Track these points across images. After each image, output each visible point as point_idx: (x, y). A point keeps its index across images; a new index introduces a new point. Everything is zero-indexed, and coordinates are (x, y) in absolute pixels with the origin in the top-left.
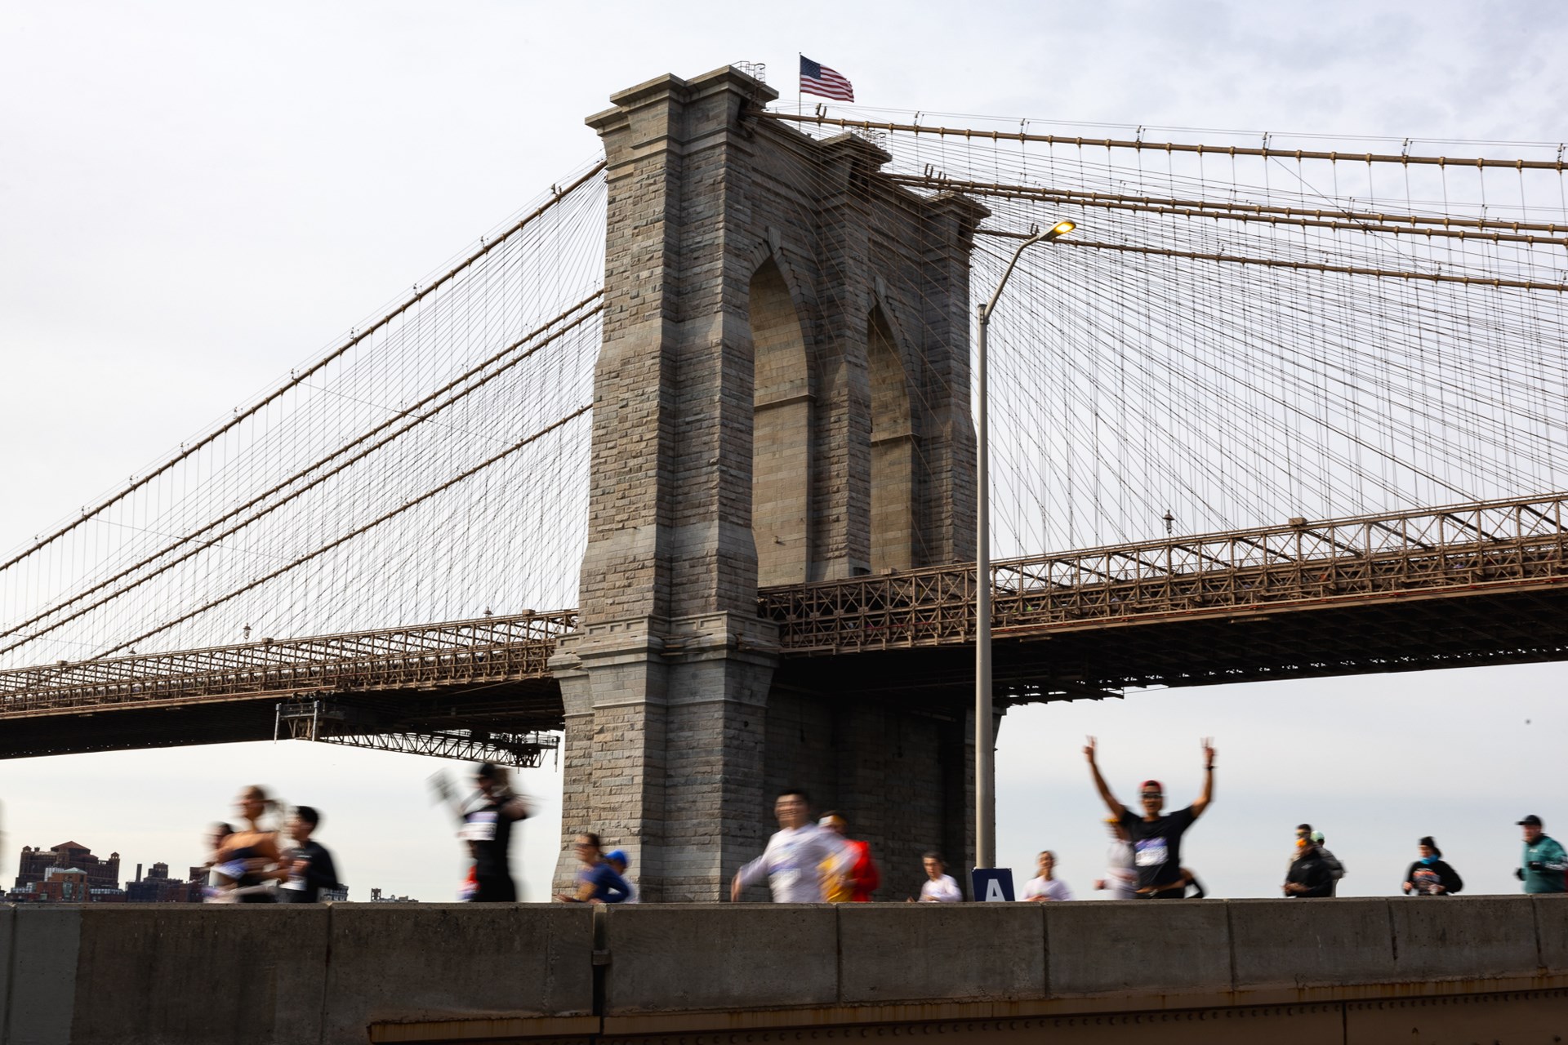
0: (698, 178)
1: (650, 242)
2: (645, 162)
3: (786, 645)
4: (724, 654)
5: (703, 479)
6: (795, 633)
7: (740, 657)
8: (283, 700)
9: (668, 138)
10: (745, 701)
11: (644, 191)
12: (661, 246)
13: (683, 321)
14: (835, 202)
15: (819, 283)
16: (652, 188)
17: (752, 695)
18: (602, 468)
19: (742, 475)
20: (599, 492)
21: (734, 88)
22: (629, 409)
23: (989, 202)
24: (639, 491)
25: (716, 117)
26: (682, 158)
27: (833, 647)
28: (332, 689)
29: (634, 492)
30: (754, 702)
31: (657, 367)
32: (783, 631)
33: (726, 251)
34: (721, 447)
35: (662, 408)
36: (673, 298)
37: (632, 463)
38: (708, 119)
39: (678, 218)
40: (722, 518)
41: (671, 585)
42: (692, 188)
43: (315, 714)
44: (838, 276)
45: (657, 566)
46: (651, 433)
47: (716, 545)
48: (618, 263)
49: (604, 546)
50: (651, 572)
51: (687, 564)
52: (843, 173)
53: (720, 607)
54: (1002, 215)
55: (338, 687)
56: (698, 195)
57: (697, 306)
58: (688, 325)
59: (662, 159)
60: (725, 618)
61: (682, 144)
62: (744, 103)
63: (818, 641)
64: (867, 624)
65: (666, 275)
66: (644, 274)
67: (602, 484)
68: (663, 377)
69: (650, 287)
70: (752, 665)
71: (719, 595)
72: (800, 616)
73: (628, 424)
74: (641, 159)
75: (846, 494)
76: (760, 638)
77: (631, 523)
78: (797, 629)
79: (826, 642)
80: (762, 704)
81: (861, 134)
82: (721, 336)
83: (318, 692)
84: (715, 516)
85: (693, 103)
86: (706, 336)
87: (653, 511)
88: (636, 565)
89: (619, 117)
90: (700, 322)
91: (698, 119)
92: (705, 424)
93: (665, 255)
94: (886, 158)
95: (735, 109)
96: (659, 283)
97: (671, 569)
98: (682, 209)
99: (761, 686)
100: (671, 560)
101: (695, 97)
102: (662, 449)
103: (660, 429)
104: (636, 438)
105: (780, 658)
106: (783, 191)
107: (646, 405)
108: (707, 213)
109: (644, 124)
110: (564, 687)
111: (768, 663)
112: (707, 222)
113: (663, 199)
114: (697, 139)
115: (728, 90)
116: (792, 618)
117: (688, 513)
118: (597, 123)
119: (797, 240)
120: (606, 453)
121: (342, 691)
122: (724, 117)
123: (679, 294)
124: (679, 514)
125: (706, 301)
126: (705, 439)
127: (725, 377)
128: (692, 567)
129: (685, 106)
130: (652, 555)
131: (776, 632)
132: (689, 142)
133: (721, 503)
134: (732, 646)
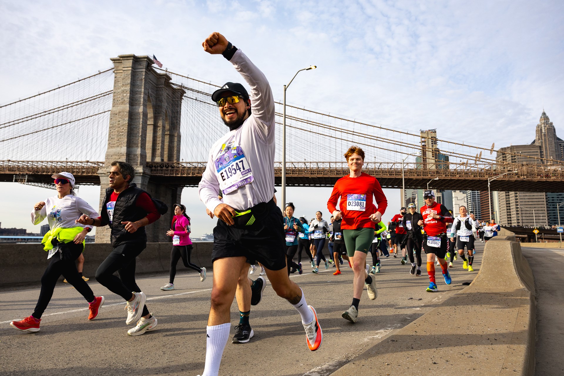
0: (138, 77)
1: (127, 88)
2: (126, 71)
3: (152, 173)
4: (142, 174)
5: (137, 139)
6: (154, 171)
7: (144, 175)
8: (16, 175)
9: (132, 67)
10: (144, 183)
11: (125, 77)
12: (129, 90)
13: (133, 106)
14: (161, 86)
15: (156, 102)
16: (127, 77)
17: (145, 182)
18: (111, 133)
19: (145, 139)
20: (111, 138)
21: (147, 60)
22: (120, 122)
23: (186, 90)
24: (122, 139)
25: (143, 65)
26: (134, 72)
27: (163, 174)
28: (31, 173)
29: (121, 139)
30: (145, 184)
31: (128, 115)
32: (152, 170)
33: (144, 93)
34: (142, 133)
35: (128, 123)
36: (131, 101)
37: (121, 133)
38: (141, 65)
39: (133, 84)
40: (141, 147)
41: (129, 159)
42: (136, 79)
43: (26, 178)
44: (161, 101)
45: (127, 155)
46: (126, 128)
47: (140, 152)
48: (117, 91)
49: (111, 150)
50: (125, 156)
51: (133, 156)
52: (163, 81)
53: (140, 165)
54: (188, 93)
55: (33, 172)
56: (138, 80)
57: (137, 103)
58: (134, 107)
59: (130, 72)
60: (142, 167)
61: (134, 69)
62: (148, 64)
63: (159, 173)
64: (170, 171)
65: (130, 96)
66: (125, 95)
67: (111, 136)
68: (129, 116)
69: (126, 97)
70: (146, 177)
71: (140, 162)
72: (155, 168)
73: (120, 125)
74: (125, 70)
75: (161, 144)
76: (148, 171)
77: (120, 146)
78: (155, 170)
79: (161, 173)
80: (147, 184)
81: (168, 74)
82: (142, 111)
83: (27, 173)
84: (140, 147)
85: (138, 61)
86: (139, 110)
87: (126, 144)
88: (121, 154)
89: (119, 60)
90: (137, 107)
91: (138, 65)
92: (138, 128)
93: (130, 92)
94: (171, 79)
95: (147, 64)
96: (128, 97)
97: (129, 156)
98: (134, 83)
99: (147, 180)
100: (129, 154)
101: (138, 60)
102: (128, 132)
103: (128, 127)
104: (122, 128)
105: (151, 176)
106: (151, 82)
107: (125, 122)
108: (140, 85)
109: (126, 63)
110: (101, 178)
111: (149, 176)
112: (140, 86)
113: (130, 80)
114: (138, 69)
115: (146, 60)
116: (154, 168)
117: (133, 145)
118: (113, 60)
119: (153, 92)
120: (113, 130)
121: (33, 173)
122: (145, 66)
123: (132, 100)
124: (131, 145)
125: (139, 103)
126: (138, 131)
127: (143, 119)
128: (134, 156)
129: (135, 61)
130: (125, 153)
131: (150, 171)
132: (136, 69)
133: (141, 144)
134: (144, 173)
